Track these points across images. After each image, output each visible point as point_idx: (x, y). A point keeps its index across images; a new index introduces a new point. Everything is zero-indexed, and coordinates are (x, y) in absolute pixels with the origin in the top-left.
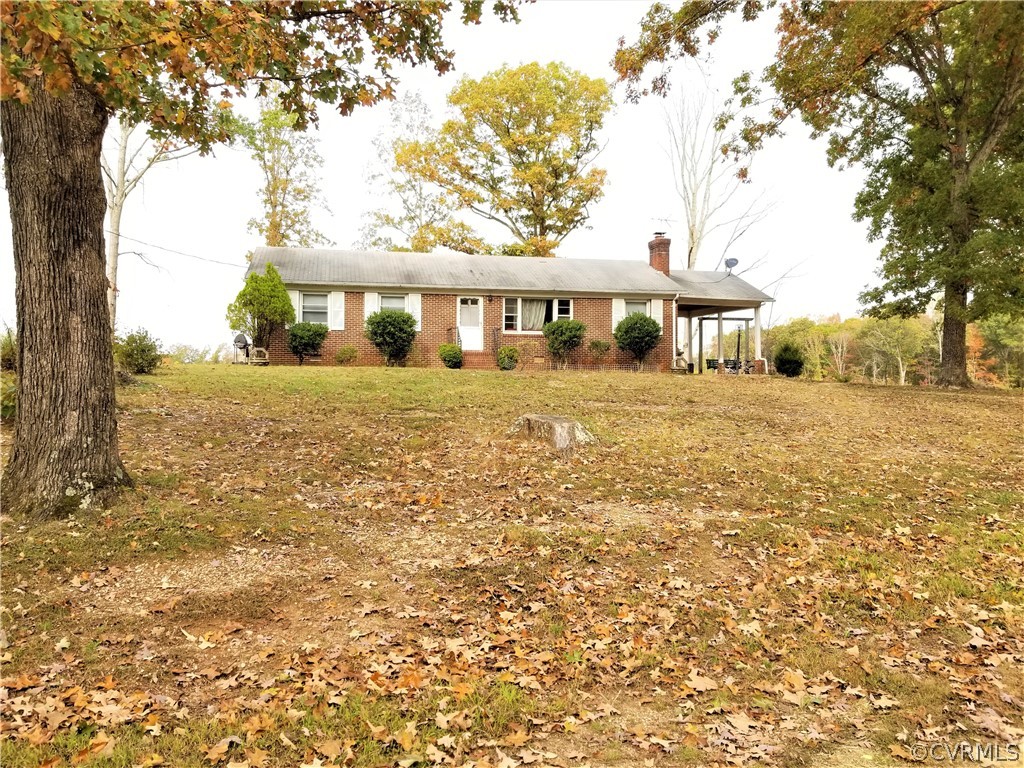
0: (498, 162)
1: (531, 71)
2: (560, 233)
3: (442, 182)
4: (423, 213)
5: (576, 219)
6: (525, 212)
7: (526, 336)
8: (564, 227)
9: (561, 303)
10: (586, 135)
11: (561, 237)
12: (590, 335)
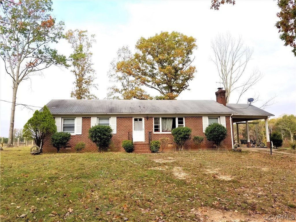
0: (155, 68)
1: (165, 35)
2: (178, 92)
3: (134, 76)
4: (129, 87)
5: (184, 87)
6: (165, 85)
7: (164, 134)
8: (179, 90)
9: (179, 119)
10: (186, 56)
11: (178, 94)
12: (194, 134)
